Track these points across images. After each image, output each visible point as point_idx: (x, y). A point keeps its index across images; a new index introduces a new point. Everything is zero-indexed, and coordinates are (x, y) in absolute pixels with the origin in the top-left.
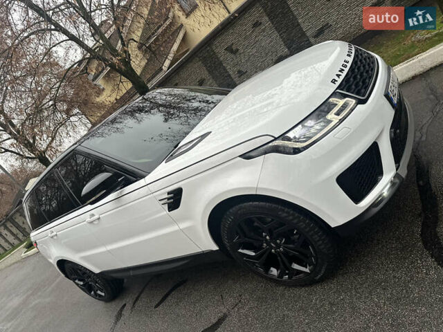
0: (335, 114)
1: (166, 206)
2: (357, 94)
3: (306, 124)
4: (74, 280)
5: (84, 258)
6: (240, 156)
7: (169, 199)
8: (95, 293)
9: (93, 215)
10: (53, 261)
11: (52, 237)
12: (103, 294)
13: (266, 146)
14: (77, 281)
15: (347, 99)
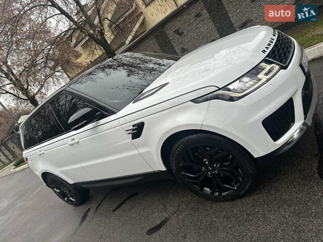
0: (264, 75)
1: (130, 136)
2: (280, 62)
3: (243, 80)
4: (53, 188)
5: (63, 172)
6: (191, 101)
7: (133, 130)
8: (68, 199)
9: (74, 139)
10: (39, 174)
11: (40, 155)
12: (74, 200)
13: (211, 94)
14: (55, 189)
15: (273, 65)
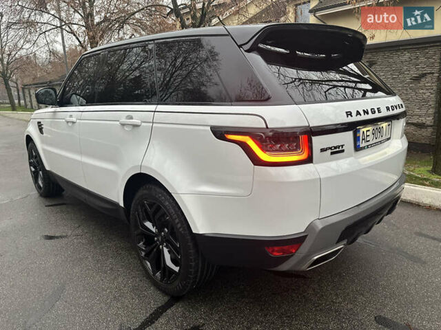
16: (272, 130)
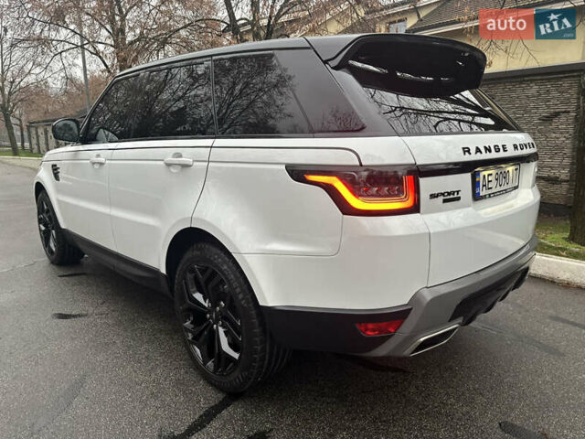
16: (367, 168)
